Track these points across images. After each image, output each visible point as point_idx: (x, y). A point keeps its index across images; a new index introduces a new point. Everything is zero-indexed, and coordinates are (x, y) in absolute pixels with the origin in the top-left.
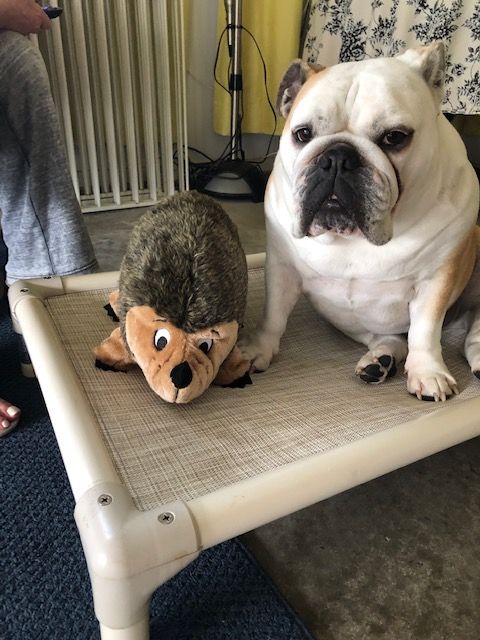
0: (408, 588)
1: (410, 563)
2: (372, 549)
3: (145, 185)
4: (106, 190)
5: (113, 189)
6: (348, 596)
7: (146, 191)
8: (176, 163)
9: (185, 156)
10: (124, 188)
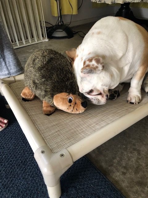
0: (131, 160)
1: (131, 152)
2: (120, 150)
3: (32, 37)
4: (20, 40)
5: (22, 40)
6: (115, 165)
7: (33, 39)
8: (41, 28)
9: (44, 25)
10: (26, 39)
